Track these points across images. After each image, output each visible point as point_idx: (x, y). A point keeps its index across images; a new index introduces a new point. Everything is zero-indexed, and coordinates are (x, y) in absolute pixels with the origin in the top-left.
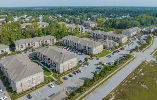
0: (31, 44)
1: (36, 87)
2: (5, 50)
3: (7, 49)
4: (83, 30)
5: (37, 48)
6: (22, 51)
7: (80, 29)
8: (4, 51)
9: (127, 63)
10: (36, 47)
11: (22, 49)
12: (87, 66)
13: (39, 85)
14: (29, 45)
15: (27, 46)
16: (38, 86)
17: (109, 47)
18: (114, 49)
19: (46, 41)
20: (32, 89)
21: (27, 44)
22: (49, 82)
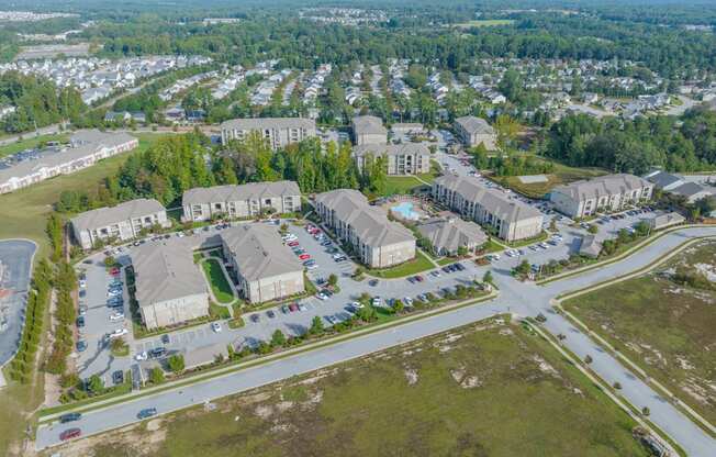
0: (223, 206)
1: (186, 324)
2: (156, 216)
3: (159, 214)
4: (420, 162)
5: (239, 219)
6: (198, 225)
7: (409, 158)
8: (153, 218)
9: (444, 308)
10: (238, 215)
11: (201, 218)
12: (326, 297)
13: (192, 321)
14: (218, 206)
15: (215, 210)
16: (190, 323)
17: (444, 248)
18: (454, 257)
19: (268, 202)
20: (176, 327)
21: (213, 206)
22: (218, 317)
